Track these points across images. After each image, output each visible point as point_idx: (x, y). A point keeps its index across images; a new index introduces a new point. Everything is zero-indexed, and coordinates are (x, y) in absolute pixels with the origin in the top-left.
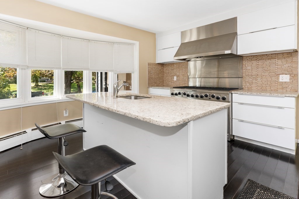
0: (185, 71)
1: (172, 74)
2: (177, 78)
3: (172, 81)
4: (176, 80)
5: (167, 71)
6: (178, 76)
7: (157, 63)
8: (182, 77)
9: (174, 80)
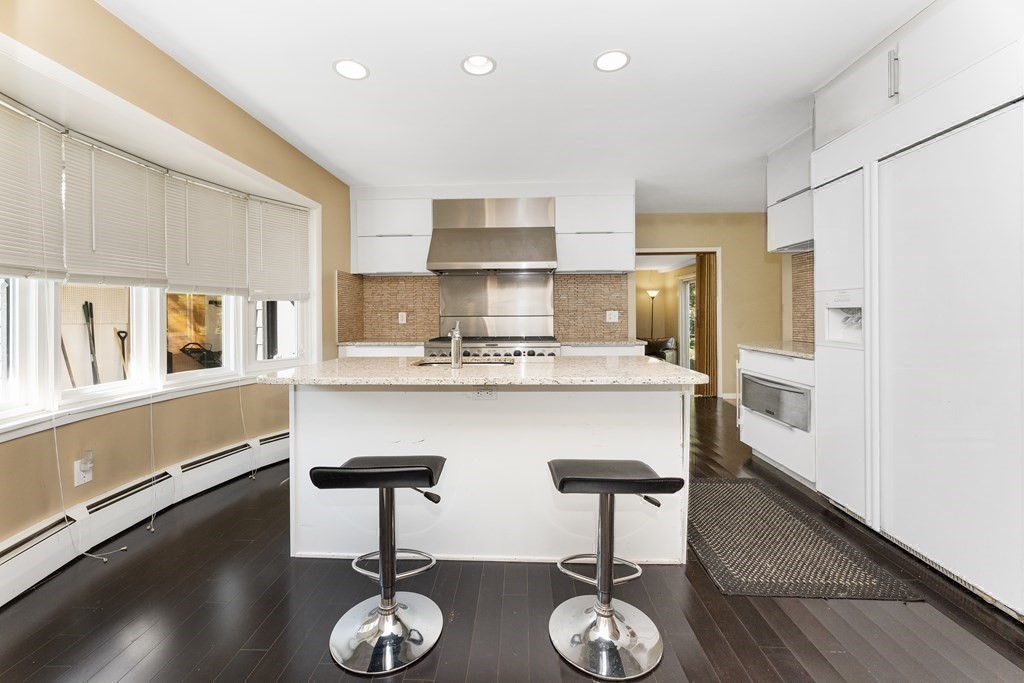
0: (432, 299)
1: (393, 307)
2: (408, 316)
3: (394, 326)
4: (405, 322)
5: (377, 298)
6: (409, 312)
7: (352, 272)
8: (423, 314)
9: (400, 322)
